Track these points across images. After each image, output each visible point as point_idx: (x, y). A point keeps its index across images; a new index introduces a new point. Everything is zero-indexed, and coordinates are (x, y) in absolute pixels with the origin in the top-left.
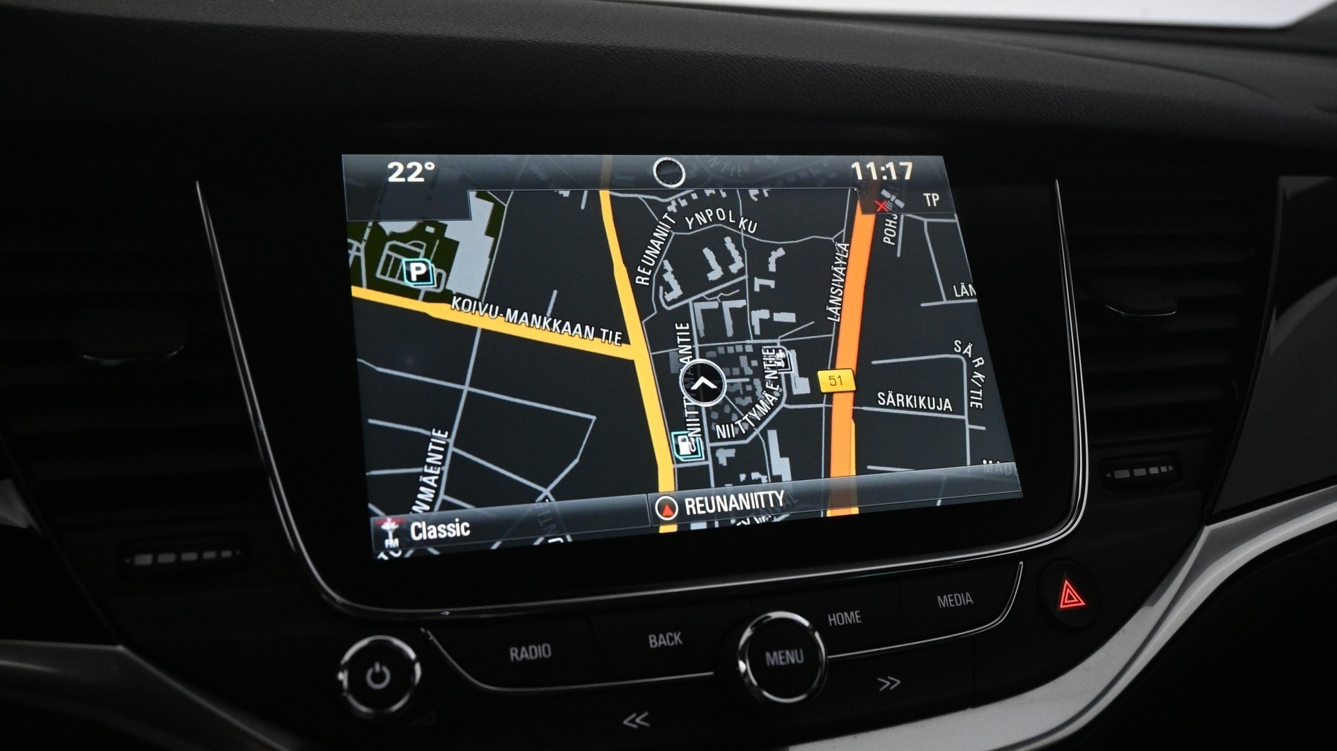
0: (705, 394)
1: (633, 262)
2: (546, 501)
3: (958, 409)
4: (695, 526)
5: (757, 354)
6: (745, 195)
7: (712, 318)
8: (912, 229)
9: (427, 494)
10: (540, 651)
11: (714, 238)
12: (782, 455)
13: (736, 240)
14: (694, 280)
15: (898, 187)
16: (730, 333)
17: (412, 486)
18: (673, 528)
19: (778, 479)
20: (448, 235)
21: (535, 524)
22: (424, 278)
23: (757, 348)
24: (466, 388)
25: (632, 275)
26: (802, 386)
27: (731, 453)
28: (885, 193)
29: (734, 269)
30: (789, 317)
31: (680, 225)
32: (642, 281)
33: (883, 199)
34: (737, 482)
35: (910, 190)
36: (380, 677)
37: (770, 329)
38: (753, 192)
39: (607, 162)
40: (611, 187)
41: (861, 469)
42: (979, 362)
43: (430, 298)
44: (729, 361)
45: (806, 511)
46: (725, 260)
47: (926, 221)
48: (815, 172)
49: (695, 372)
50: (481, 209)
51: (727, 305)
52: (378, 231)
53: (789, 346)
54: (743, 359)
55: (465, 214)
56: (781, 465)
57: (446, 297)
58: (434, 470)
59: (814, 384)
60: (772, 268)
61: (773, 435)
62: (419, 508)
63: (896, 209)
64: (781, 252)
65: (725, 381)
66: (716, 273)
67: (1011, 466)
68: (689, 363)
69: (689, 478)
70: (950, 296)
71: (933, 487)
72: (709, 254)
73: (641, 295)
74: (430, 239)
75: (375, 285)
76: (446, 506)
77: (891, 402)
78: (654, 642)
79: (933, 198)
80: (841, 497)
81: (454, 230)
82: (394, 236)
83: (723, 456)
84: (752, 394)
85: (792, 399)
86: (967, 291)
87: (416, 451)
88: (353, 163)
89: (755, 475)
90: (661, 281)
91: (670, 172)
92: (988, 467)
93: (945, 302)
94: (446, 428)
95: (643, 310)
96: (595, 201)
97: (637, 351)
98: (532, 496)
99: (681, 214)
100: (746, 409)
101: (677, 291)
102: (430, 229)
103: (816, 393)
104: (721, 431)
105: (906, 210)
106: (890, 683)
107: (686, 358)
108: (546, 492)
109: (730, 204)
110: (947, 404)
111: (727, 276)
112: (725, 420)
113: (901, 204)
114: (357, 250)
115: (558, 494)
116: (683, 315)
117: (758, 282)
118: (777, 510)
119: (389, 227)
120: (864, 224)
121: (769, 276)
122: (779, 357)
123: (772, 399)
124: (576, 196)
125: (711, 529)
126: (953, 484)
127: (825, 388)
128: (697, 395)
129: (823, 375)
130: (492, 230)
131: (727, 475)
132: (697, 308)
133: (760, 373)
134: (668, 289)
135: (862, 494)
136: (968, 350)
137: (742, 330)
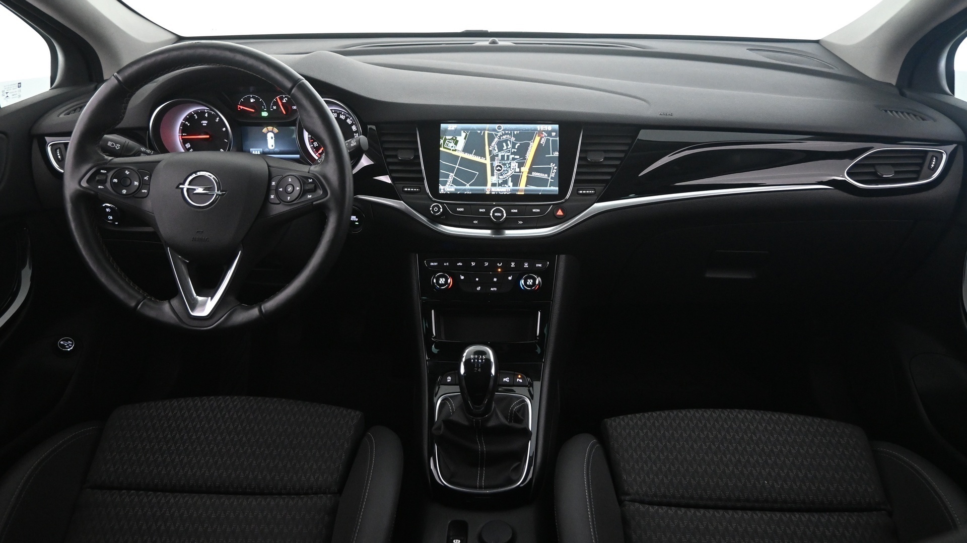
0: (499, 170)
1: (489, 145)
2: (468, 187)
3: (548, 176)
4: (493, 193)
5: (510, 164)
6: (514, 132)
7: (503, 157)
8: (548, 140)
9: (448, 183)
10: (462, 209)
11: (506, 141)
12: (511, 182)
13: (510, 141)
14: (500, 148)
15: (547, 132)
16: (506, 159)
17: (446, 181)
18: (489, 193)
19: (509, 186)
20: (457, 139)
21: (465, 190)
22: (452, 147)
23: (510, 162)
24: (457, 166)
25: (489, 147)
26: (518, 170)
27: (502, 181)
28: (543, 133)
29: (509, 147)
30: (518, 157)
31: (500, 138)
32: (490, 149)
33: (542, 134)
34: (502, 186)
35: (549, 133)
36: (436, 209)
37: (514, 159)
38: (515, 132)
39: (488, 126)
40: (488, 130)
41: (526, 186)
42: (556, 168)
43: (453, 150)
44: (505, 164)
45: (514, 193)
46: (507, 145)
47: (551, 139)
48: (529, 128)
49: (498, 166)
50: (463, 134)
51: (506, 154)
52: (445, 138)
53: (517, 162)
54: (507, 164)
55: (460, 135)
56: (510, 184)
57: (455, 150)
58: (450, 180)
59: (520, 170)
60: (516, 147)
61: (510, 178)
62: (447, 185)
63: (545, 136)
64: (519, 144)
65: (503, 168)
66: (504, 148)
67: (557, 188)
68: (497, 164)
69: (493, 185)
70: (553, 154)
71: (540, 191)
72: (504, 144)
73: (490, 152)
74: (454, 140)
75: (444, 148)
76: (451, 186)
77: (535, 174)
78: (480, 210)
79: (554, 134)
80: (521, 191)
81: (458, 138)
82: (448, 139)
83: (500, 182)
84: (508, 171)
85: (515, 172)
86: (557, 154)
87: (447, 176)
88: (443, 126)
89: (505, 185)
90: (494, 149)
91: (499, 128)
92: (552, 188)
93: (551, 155)
94: (453, 173)
95: (490, 154)
96: (484, 133)
97: (487, 162)
98: (465, 185)
99: (500, 137)
100: (506, 174)
101: (497, 151)
102: (454, 138)
103: (520, 172)
104: (501, 177)
105: (547, 136)
106: (521, 222)
107: (496, 163)
108: (468, 185)
109: (510, 134)
110: (547, 175)
111: (507, 148)
112: (502, 175)
113: (546, 135)
114: (442, 141)
115: (470, 185)
116: (497, 156)
117: (513, 150)
118: (508, 192)
119: (447, 137)
120: (537, 139)
121: (515, 148)
122: (514, 164)
123: (511, 172)
124: (481, 132)
125: (495, 194)
126: (544, 191)
127: (522, 171)
128: (497, 170)
129: (522, 168)
130: (465, 139)
131: (500, 185)
132: (500, 154)
133: (510, 167)
134: (495, 150)
135: (525, 190)
136: (554, 165)
137: (508, 159)
